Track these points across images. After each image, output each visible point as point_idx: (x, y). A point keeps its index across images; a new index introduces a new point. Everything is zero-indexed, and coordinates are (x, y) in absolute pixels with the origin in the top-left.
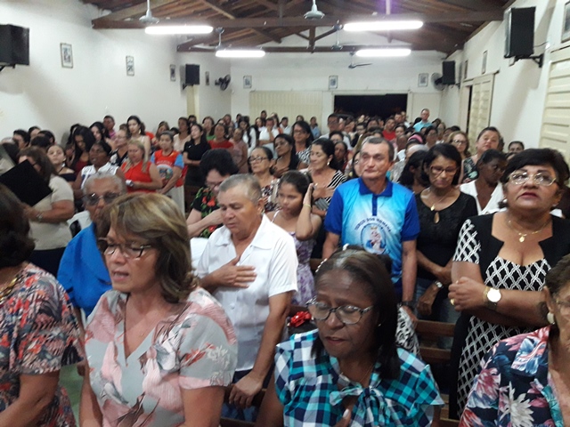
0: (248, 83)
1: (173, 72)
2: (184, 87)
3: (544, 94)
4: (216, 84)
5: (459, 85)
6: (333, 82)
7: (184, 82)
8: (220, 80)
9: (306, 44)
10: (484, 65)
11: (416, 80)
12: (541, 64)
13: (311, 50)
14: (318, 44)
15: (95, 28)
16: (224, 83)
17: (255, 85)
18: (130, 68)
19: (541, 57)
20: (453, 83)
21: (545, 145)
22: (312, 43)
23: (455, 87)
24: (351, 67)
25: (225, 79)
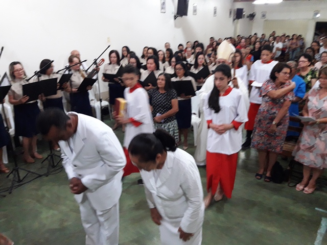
0: (264, 16)
1: (230, 13)
2: (234, 20)
4: (248, 17)
7: (235, 17)
8: (250, 15)
16: (252, 16)
17: (268, 17)
18: (215, 13)
25: (253, 14)
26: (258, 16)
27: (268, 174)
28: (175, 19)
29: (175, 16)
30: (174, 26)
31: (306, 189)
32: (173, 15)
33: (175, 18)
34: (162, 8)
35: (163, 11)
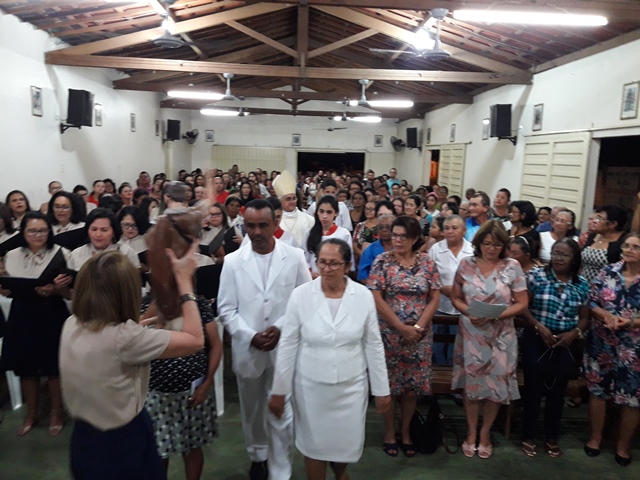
0: (209, 137)
1: (157, 128)
2: (164, 141)
3: (521, 163)
4: (184, 137)
5: (420, 149)
6: (297, 140)
7: (165, 137)
8: (188, 134)
9: (289, 107)
10: (453, 135)
11: (372, 141)
12: (515, 143)
13: (294, 113)
14: (300, 108)
15: (115, 88)
16: (192, 136)
17: (218, 139)
18: (133, 125)
19: (515, 138)
20: (415, 147)
21: (525, 199)
22: (295, 107)
23: (416, 149)
24: (330, 130)
25: (192, 133)
26: (201, 137)
27: (407, 441)
28: (62, 131)
29: (62, 126)
30: (60, 146)
31: (481, 448)
32: (58, 123)
33: (62, 128)
34: (36, 106)
35: (37, 112)
